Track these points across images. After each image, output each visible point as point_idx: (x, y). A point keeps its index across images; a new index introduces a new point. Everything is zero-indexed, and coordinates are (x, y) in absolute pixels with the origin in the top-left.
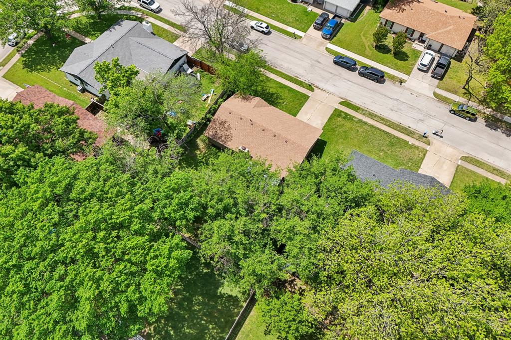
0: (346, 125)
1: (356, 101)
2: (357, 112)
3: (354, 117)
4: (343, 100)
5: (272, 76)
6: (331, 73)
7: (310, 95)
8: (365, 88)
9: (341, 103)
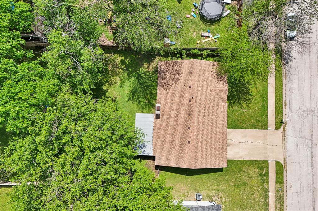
0: (252, 180)
1: (289, 176)
2: (276, 183)
3: (268, 182)
4: (282, 162)
5: (272, 80)
6: (312, 135)
7: (269, 129)
8: (313, 178)
9: (278, 163)
